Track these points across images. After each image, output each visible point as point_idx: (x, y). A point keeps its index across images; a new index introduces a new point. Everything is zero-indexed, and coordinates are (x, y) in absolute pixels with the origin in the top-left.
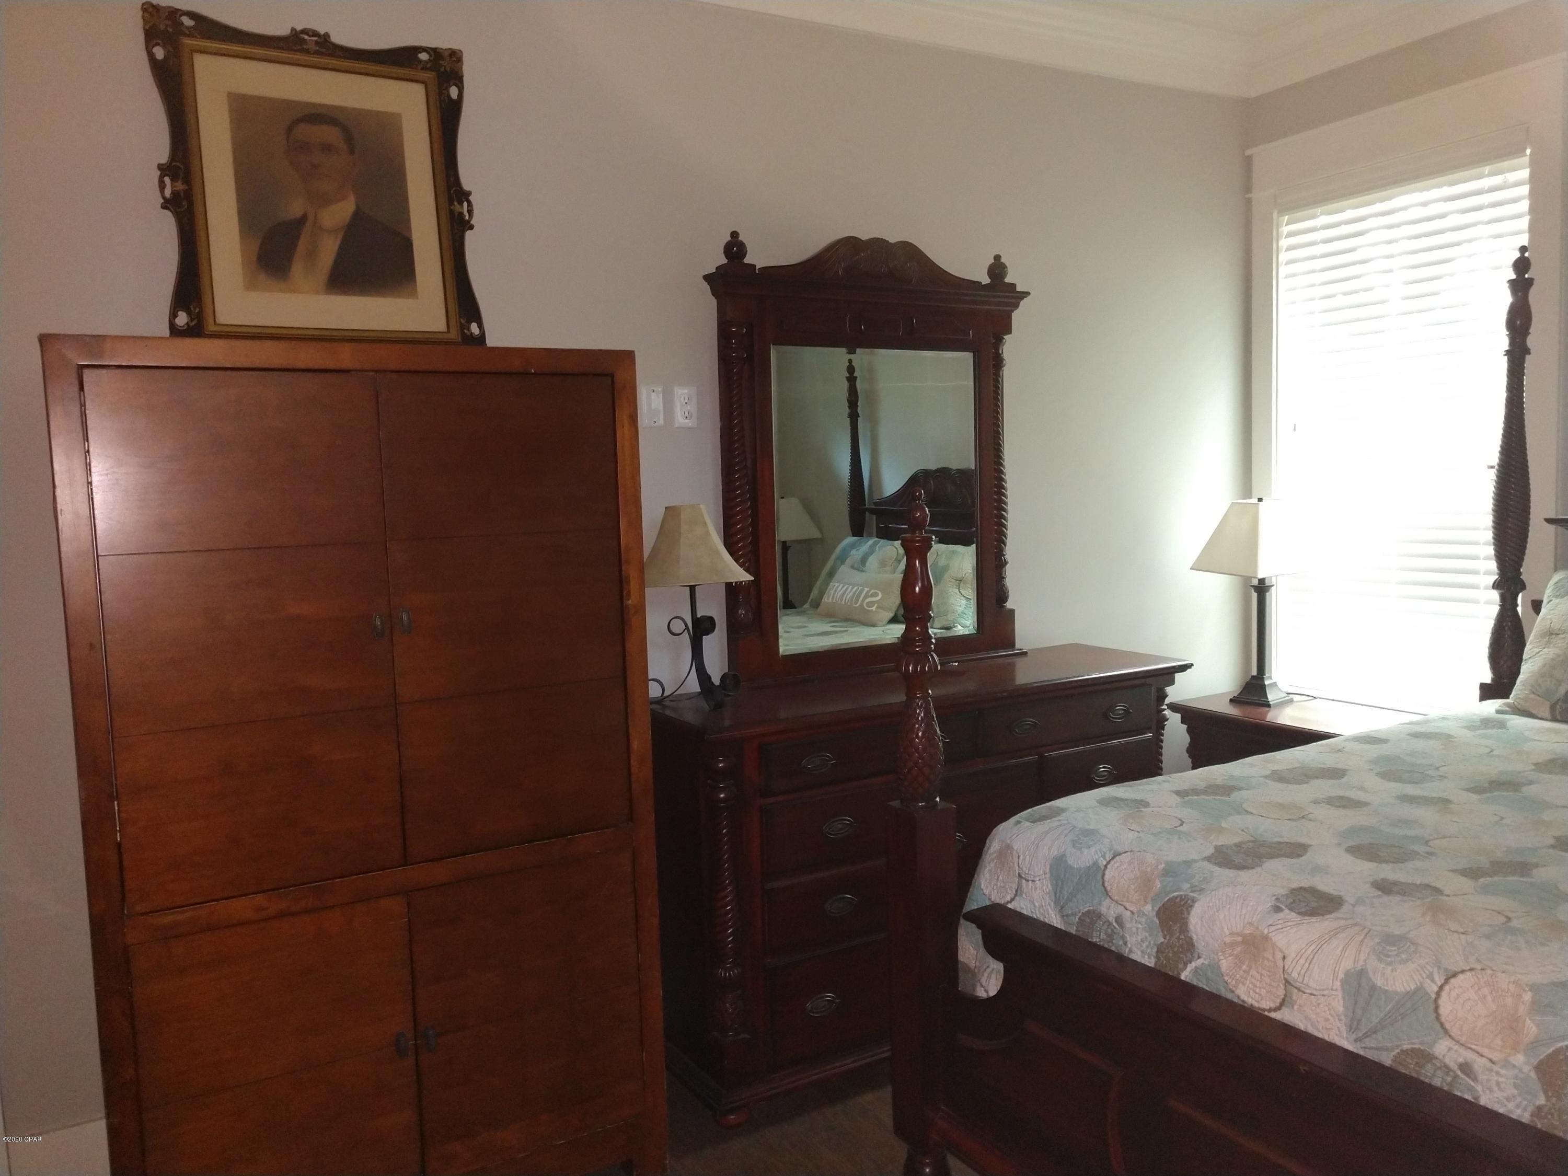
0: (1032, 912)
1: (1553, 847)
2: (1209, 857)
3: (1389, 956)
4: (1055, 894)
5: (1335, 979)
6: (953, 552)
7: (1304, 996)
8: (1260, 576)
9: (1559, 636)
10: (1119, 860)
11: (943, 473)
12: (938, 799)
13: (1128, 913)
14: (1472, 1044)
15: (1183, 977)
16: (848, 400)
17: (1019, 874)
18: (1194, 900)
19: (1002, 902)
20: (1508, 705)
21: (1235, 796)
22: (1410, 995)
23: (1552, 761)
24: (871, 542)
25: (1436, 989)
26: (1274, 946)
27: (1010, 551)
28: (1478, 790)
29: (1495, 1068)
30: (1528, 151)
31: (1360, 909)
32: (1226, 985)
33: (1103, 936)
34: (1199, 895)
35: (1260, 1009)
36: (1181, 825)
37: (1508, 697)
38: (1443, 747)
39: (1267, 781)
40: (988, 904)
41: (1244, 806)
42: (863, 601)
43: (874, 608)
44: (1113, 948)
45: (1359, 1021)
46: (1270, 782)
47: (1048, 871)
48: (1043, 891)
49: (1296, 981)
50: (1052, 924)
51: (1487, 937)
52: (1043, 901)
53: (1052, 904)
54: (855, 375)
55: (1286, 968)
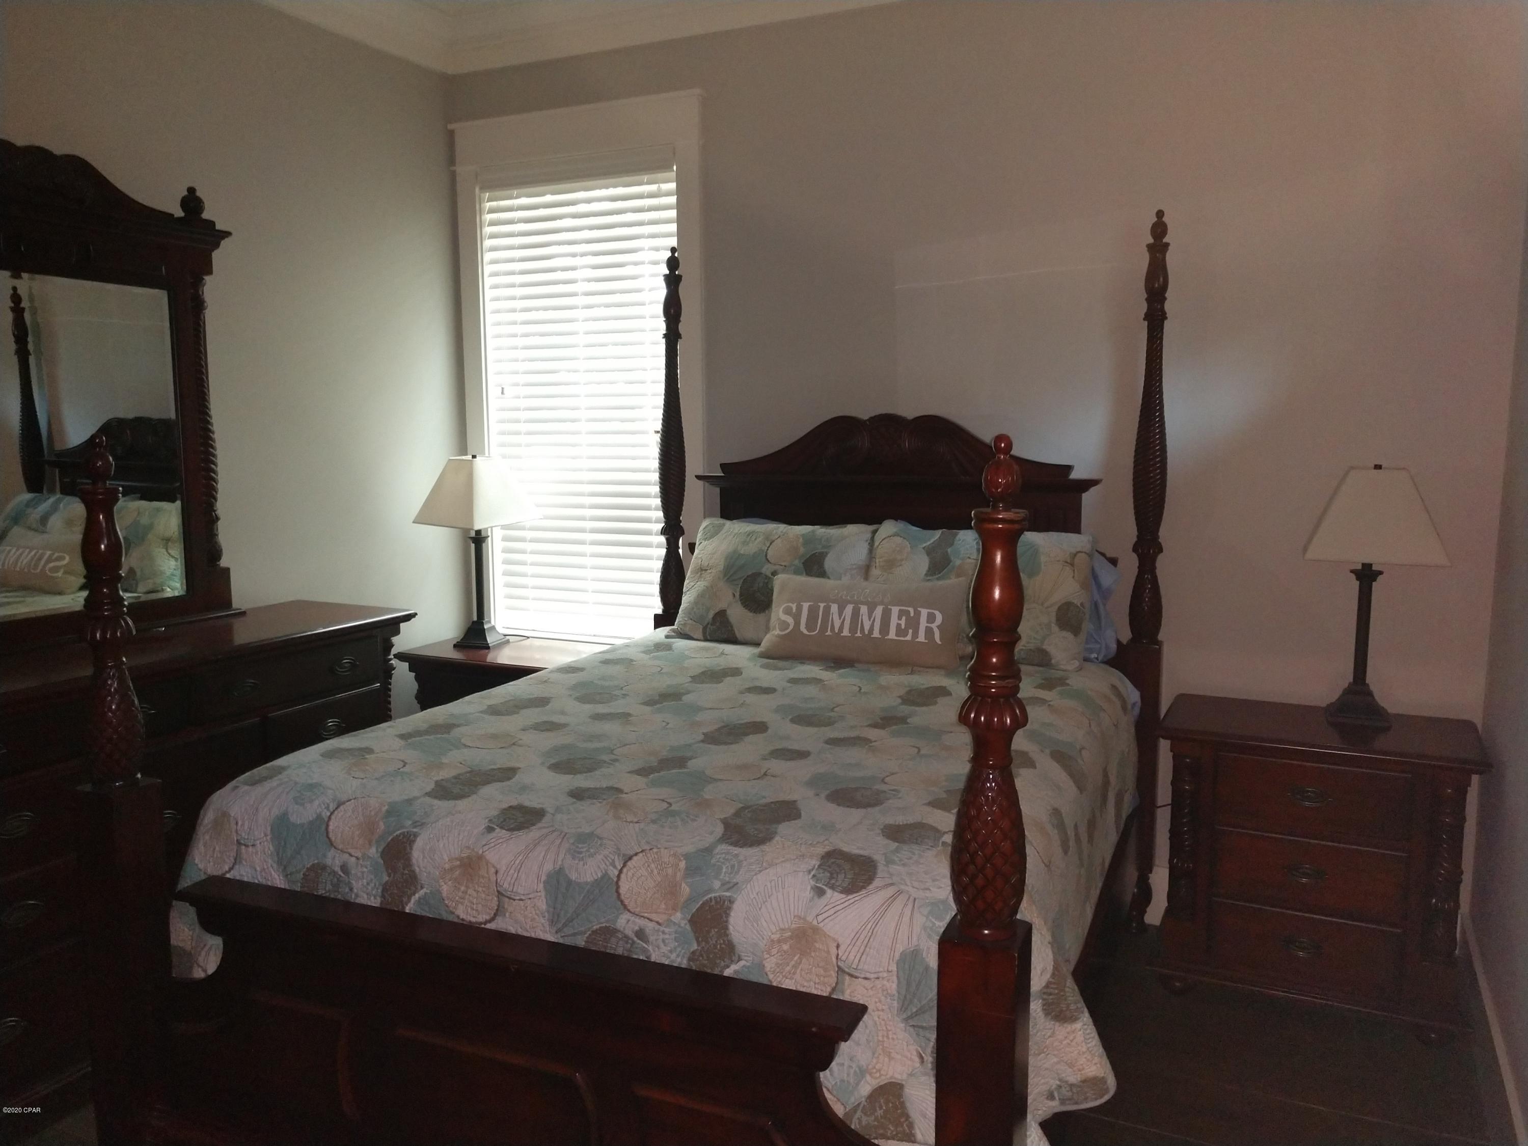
0: (253, 878)
1: (703, 741)
2: (430, 792)
3: (580, 853)
4: (278, 854)
5: (539, 882)
6: (158, 510)
7: (514, 903)
8: (477, 528)
9: (708, 571)
10: (343, 810)
11: (140, 422)
12: (139, 776)
13: (353, 859)
14: (643, 913)
15: (407, 911)
16: (14, 334)
17: (237, 840)
18: (416, 835)
19: (219, 873)
20: (673, 631)
21: (456, 732)
22: (597, 883)
23: (703, 673)
24: (52, 500)
25: (616, 873)
26: (487, 863)
27: (222, 506)
28: (650, 703)
29: (662, 928)
30: (675, 168)
31: (559, 817)
32: (447, 908)
33: (329, 887)
34: (420, 829)
35: (476, 923)
36: (404, 766)
37: (674, 625)
38: (626, 670)
39: (483, 715)
40: (204, 878)
41: (463, 741)
42: (44, 566)
43: (60, 574)
44: (339, 897)
45: (558, 916)
46: (486, 717)
47: (269, 832)
48: (265, 854)
49: (506, 890)
50: (276, 885)
51: (654, 822)
52: (265, 864)
53: (275, 866)
54: (22, 305)
55: (499, 880)
